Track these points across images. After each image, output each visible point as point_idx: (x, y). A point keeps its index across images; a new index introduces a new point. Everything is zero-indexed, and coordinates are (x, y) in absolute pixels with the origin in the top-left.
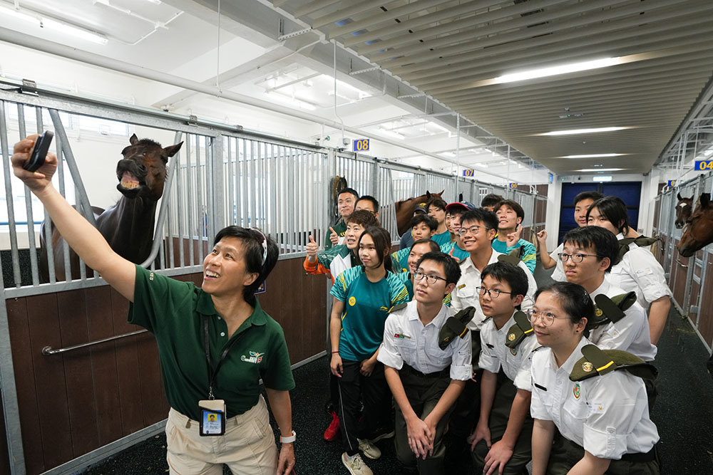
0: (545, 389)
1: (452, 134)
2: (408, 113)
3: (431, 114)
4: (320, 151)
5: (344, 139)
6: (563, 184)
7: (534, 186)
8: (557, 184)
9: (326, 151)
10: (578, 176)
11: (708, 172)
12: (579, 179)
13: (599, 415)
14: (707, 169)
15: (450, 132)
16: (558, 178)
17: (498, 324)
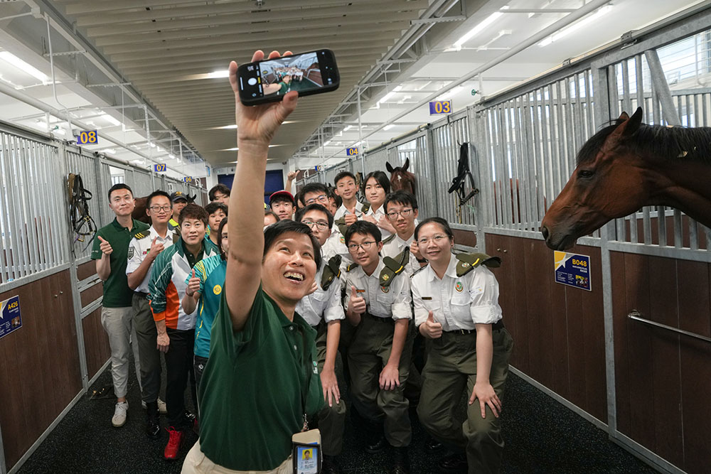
0: (430, 298)
1: (126, 128)
2: (89, 104)
3: (113, 106)
4: (52, 143)
5: (73, 130)
6: (219, 176)
7: (198, 179)
8: (214, 176)
9: (56, 144)
10: (231, 168)
11: (355, 156)
12: (232, 170)
13: (480, 295)
14: (354, 154)
15: (124, 126)
16: (214, 171)
17: (368, 272)
